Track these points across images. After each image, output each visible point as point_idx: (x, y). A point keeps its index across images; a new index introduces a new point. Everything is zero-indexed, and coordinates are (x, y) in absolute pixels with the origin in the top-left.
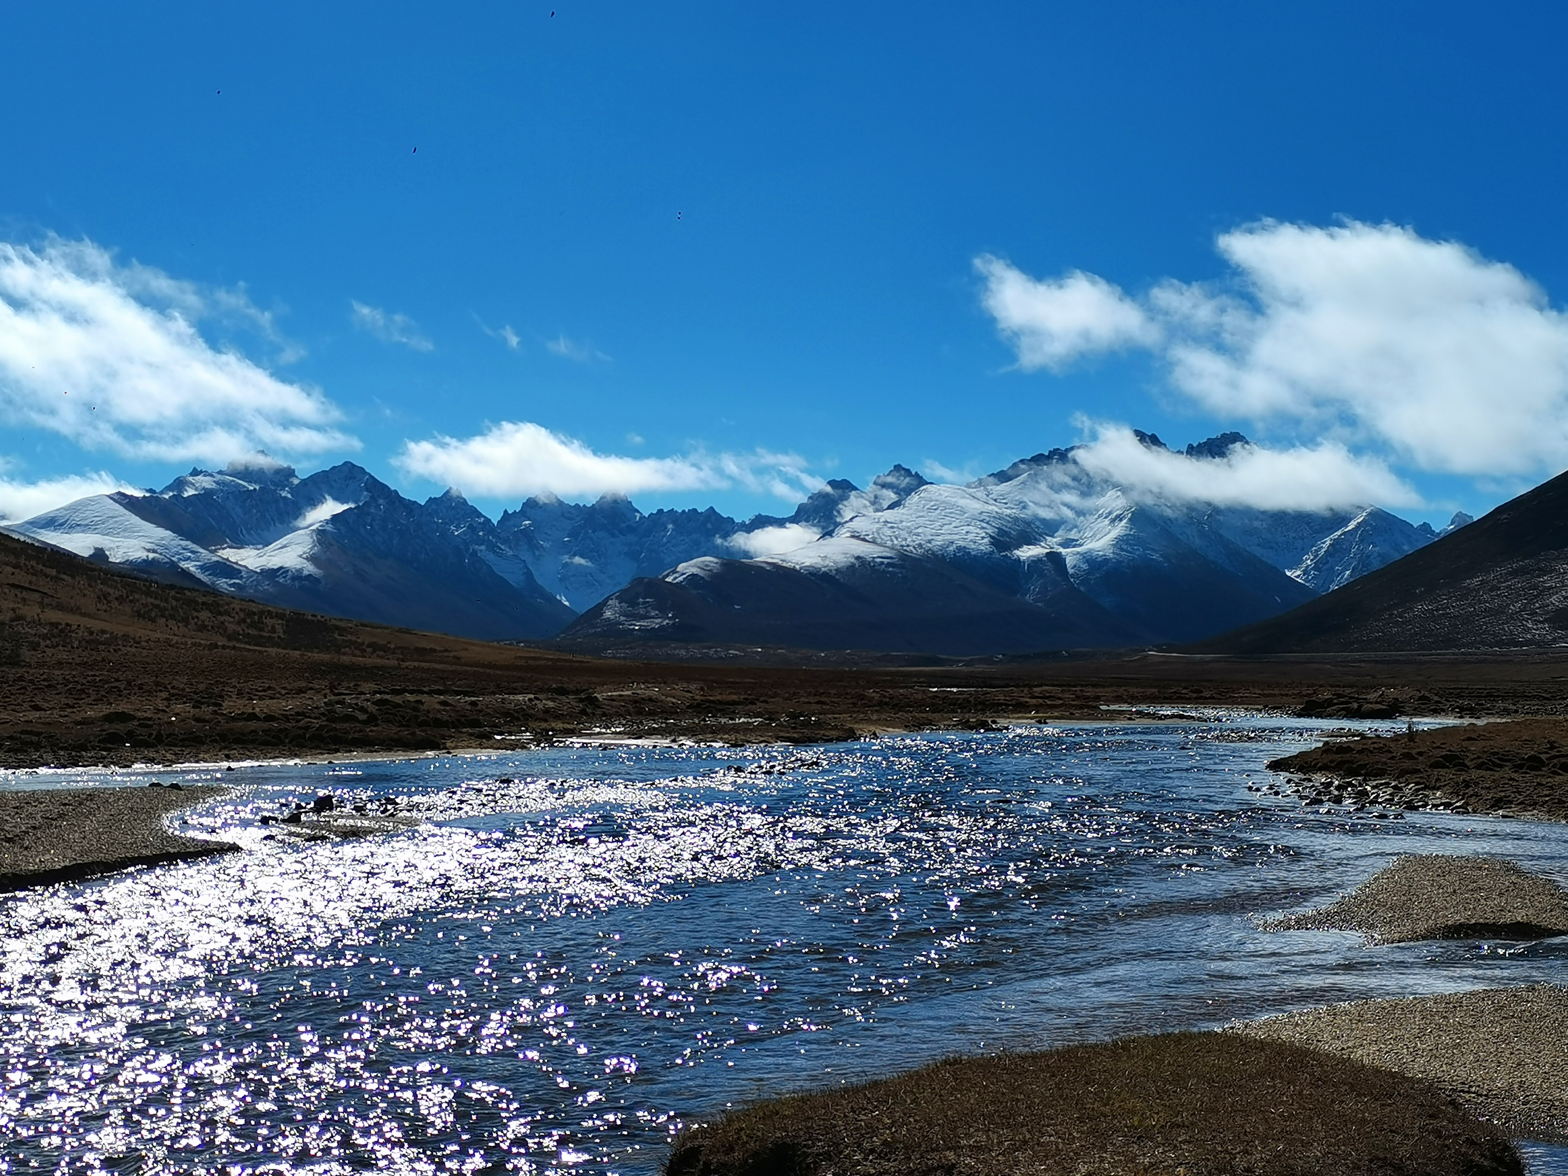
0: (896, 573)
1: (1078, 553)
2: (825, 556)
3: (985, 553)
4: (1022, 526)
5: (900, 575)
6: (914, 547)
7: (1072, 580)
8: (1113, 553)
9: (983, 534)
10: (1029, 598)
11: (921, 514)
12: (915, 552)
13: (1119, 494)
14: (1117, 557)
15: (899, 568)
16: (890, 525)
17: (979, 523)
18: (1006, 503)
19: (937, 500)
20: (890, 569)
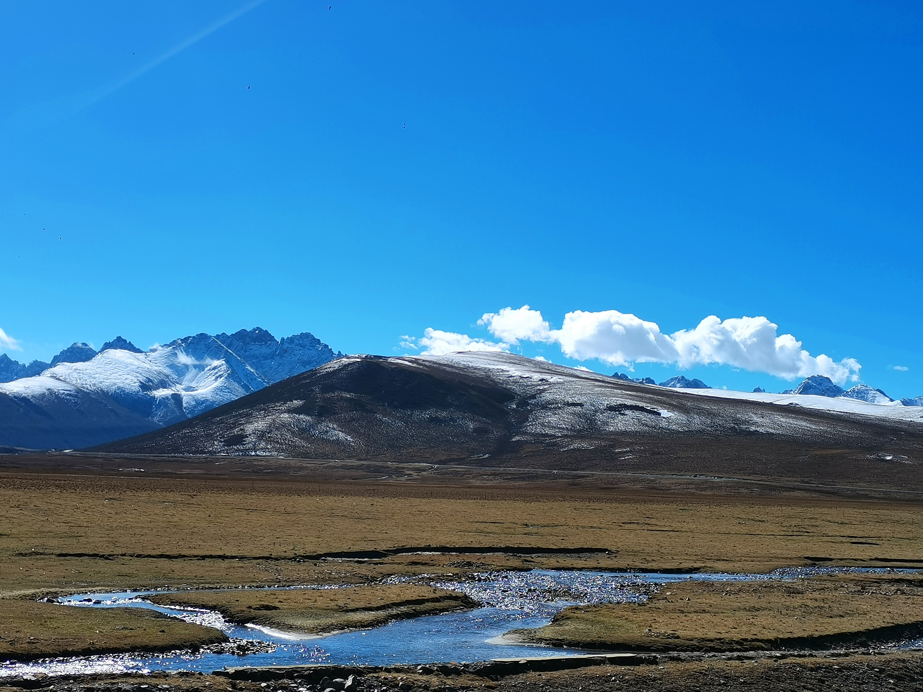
0: (71, 400)
1: (191, 395)
2: (28, 388)
3: (134, 392)
4: (162, 377)
5: (73, 401)
6: (90, 386)
7: (184, 410)
8: (211, 396)
9: (136, 381)
10: (156, 419)
11: (100, 366)
12: (89, 388)
13: (224, 362)
14: (213, 399)
15: (74, 397)
16: (78, 371)
17: (135, 373)
18: (156, 363)
19: (112, 359)
20: (68, 397)
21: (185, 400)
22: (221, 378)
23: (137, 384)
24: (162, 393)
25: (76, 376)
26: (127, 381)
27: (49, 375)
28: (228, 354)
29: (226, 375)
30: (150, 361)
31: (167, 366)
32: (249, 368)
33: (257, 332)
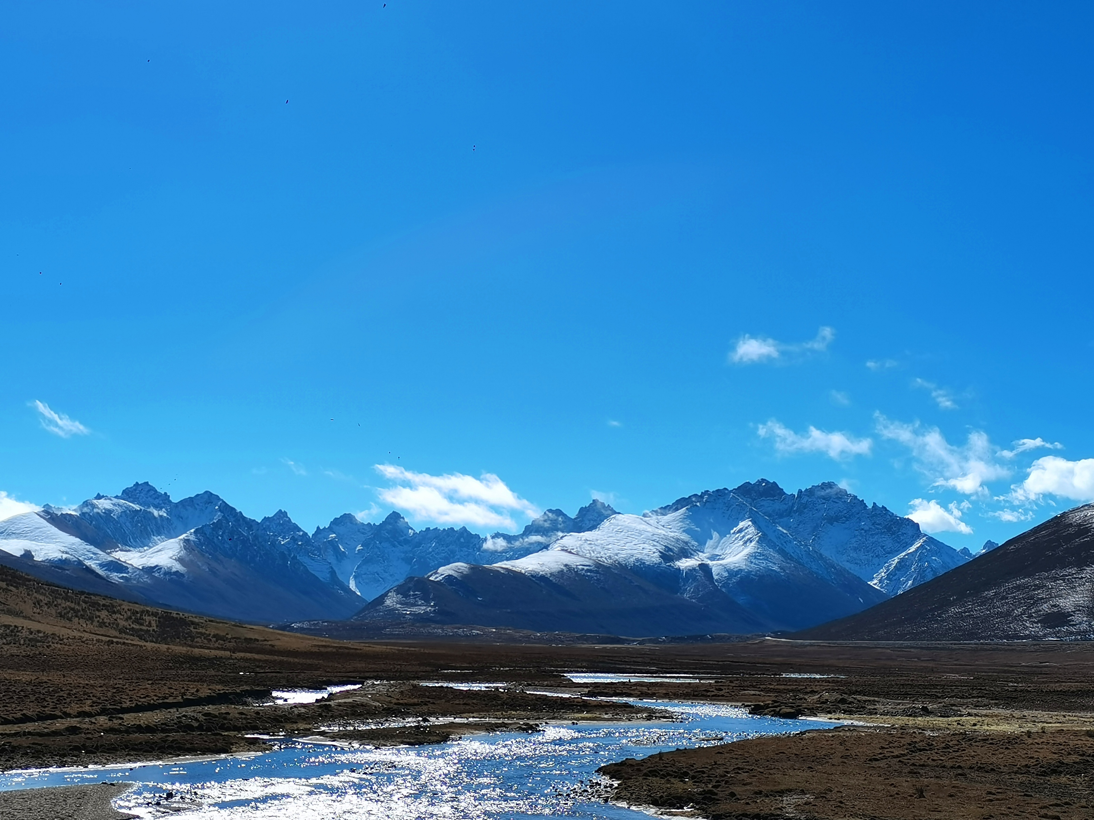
0: (592, 577)
1: (721, 565)
2: (543, 564)
3: (656, 564)
4: (682, 545)
5: (595, 578)
6: (606, 558)
7: (716, 584)
8: (745, 565)
9: (655, 550)
10: (686, 596)
11: (611, 535)
12: (606, 561)
13: (750, 523)
14: (748, 568)
15: (595, 573)
16: (589, 542)
17: (651, 542)
18: (670, 529)
19: (622, 526)
20: (589, 574)
21: (715, 571)
22: (751, 542)
23: (656, 554)
24: (687, 564)
25: (588, 548)
26: (645, 552)
27: (559, 548)
28: (753, 512)
29: (757, 538)
30: (663, 526)
31: (684, 531)
32: (780, 528)
33: (764, 484)
